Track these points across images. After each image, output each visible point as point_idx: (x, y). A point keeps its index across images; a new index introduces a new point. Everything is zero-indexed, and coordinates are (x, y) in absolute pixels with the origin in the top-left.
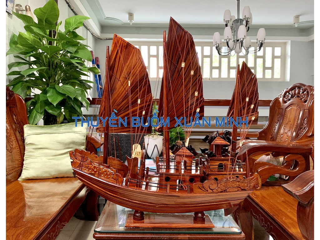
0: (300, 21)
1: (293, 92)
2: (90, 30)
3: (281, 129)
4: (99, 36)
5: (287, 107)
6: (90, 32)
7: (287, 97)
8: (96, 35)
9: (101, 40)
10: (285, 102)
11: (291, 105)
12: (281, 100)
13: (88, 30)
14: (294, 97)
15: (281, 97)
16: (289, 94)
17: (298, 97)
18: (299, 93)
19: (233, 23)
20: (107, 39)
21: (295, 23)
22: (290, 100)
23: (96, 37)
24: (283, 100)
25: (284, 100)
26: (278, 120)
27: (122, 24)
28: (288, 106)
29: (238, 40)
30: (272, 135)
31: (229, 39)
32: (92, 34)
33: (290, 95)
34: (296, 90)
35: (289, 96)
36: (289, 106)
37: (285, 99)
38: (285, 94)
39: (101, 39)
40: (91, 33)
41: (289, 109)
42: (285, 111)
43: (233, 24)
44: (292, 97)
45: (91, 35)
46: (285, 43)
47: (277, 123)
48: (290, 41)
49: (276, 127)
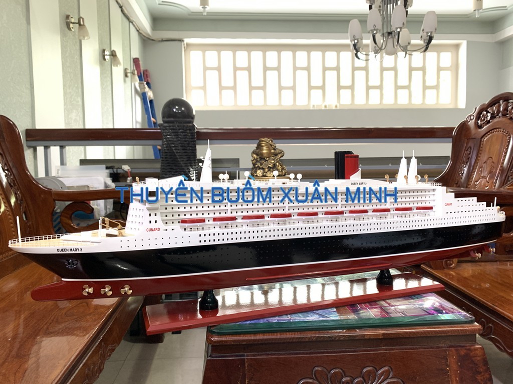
0: (484, 8)
1: (494, 108)
2: (134, 23)
3: (474, 172)
4: (150, 36)
5: (484, 135)
6: (134, 26)
7: (483, 119)
8: (144, 32)
9: (153, 42)
10: (480, 127)
11: (491, 130)
12: (472, 123)
13: (131, 24)
14: (495, 117)
15: (471, 119)
16: (487, 113)
17: (504, 115)
18: (506, 109)
19: (381, 5)
20: (163, 41)
21: (475, 10)
22: (488, 122)
23: (144, 36)
24: (476, 123)
25: (478, 123)
26: (469, 158)
27: (189, 15)
28: (487, 133)
29: (390, 33)
30: (457, 184)
31: (376, 30)
32: (138, 31)
33: (489, 114)
34: (500, 106)
35: (487, 117)
36: (489, 132)
37: (479, 121)
38: (480, 113)
39: (153, 40)
40: (136, 28)
41: (488, 137)
42: (481, 141)
43: (380, 7)
44: (493, 117)
45: (137, 33)
46: (457, 46)
47: (467, 162)
48: (466, 41)
49: (464, 170)
